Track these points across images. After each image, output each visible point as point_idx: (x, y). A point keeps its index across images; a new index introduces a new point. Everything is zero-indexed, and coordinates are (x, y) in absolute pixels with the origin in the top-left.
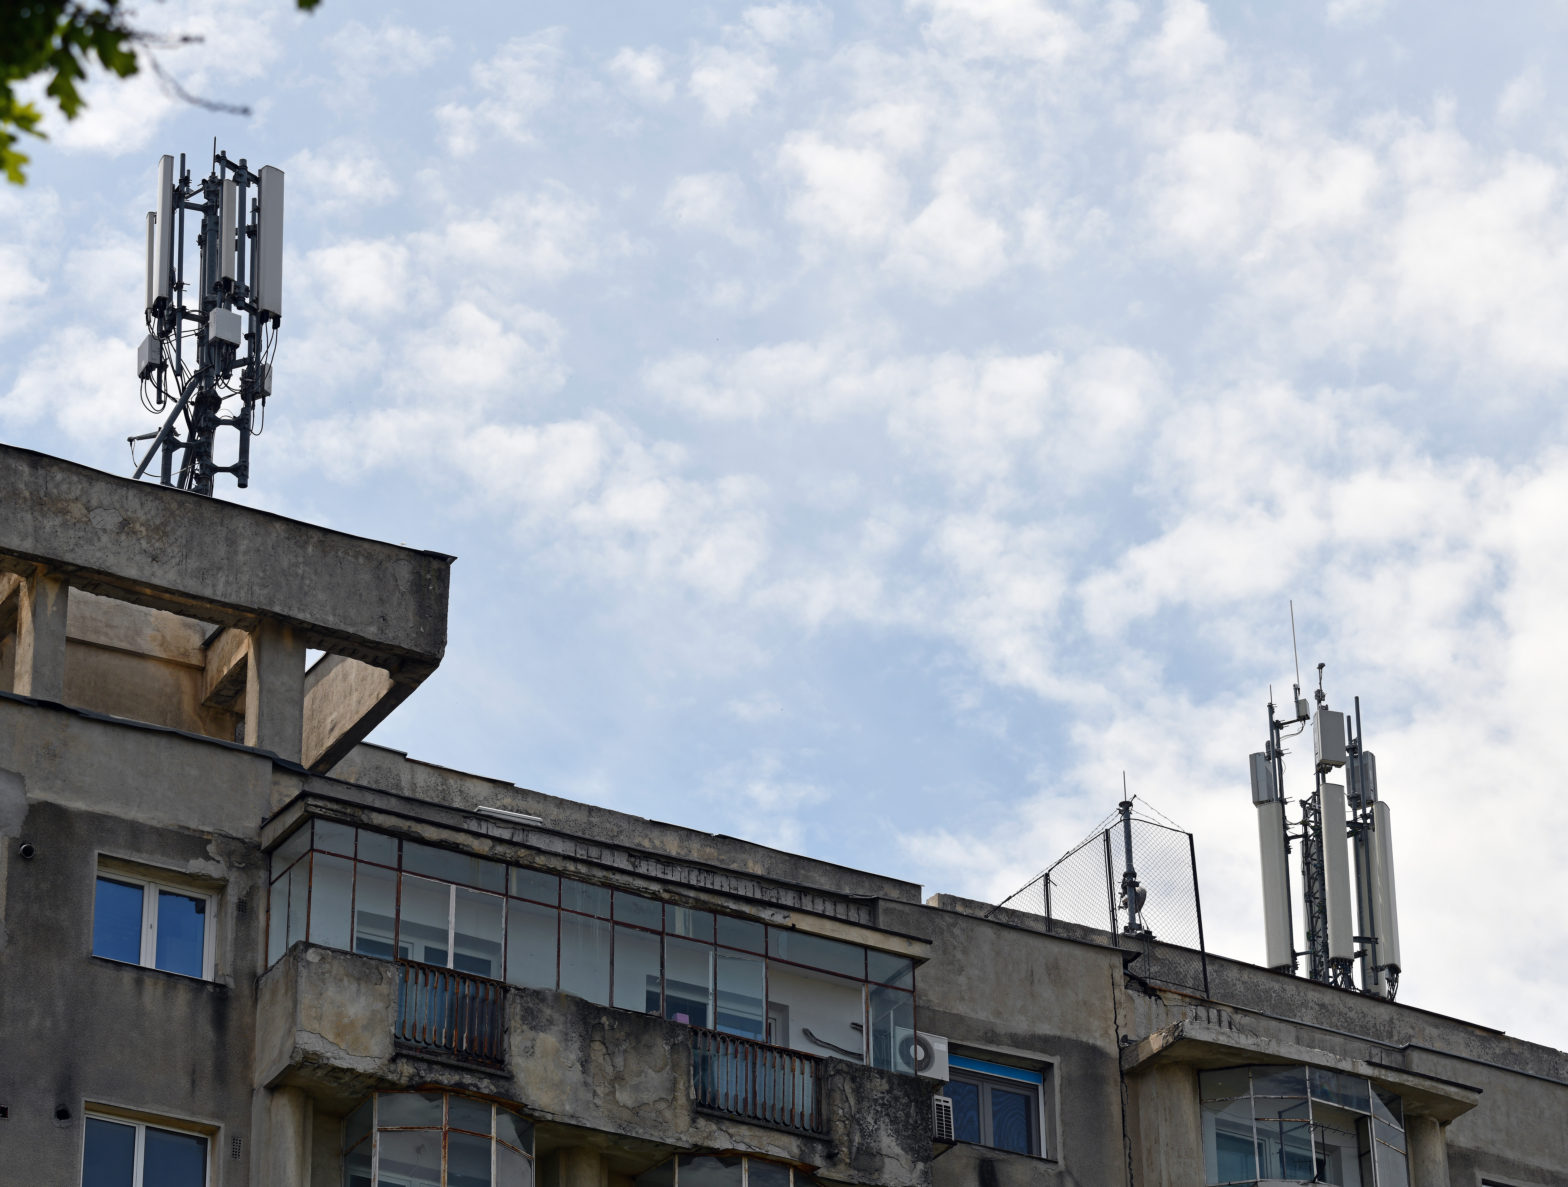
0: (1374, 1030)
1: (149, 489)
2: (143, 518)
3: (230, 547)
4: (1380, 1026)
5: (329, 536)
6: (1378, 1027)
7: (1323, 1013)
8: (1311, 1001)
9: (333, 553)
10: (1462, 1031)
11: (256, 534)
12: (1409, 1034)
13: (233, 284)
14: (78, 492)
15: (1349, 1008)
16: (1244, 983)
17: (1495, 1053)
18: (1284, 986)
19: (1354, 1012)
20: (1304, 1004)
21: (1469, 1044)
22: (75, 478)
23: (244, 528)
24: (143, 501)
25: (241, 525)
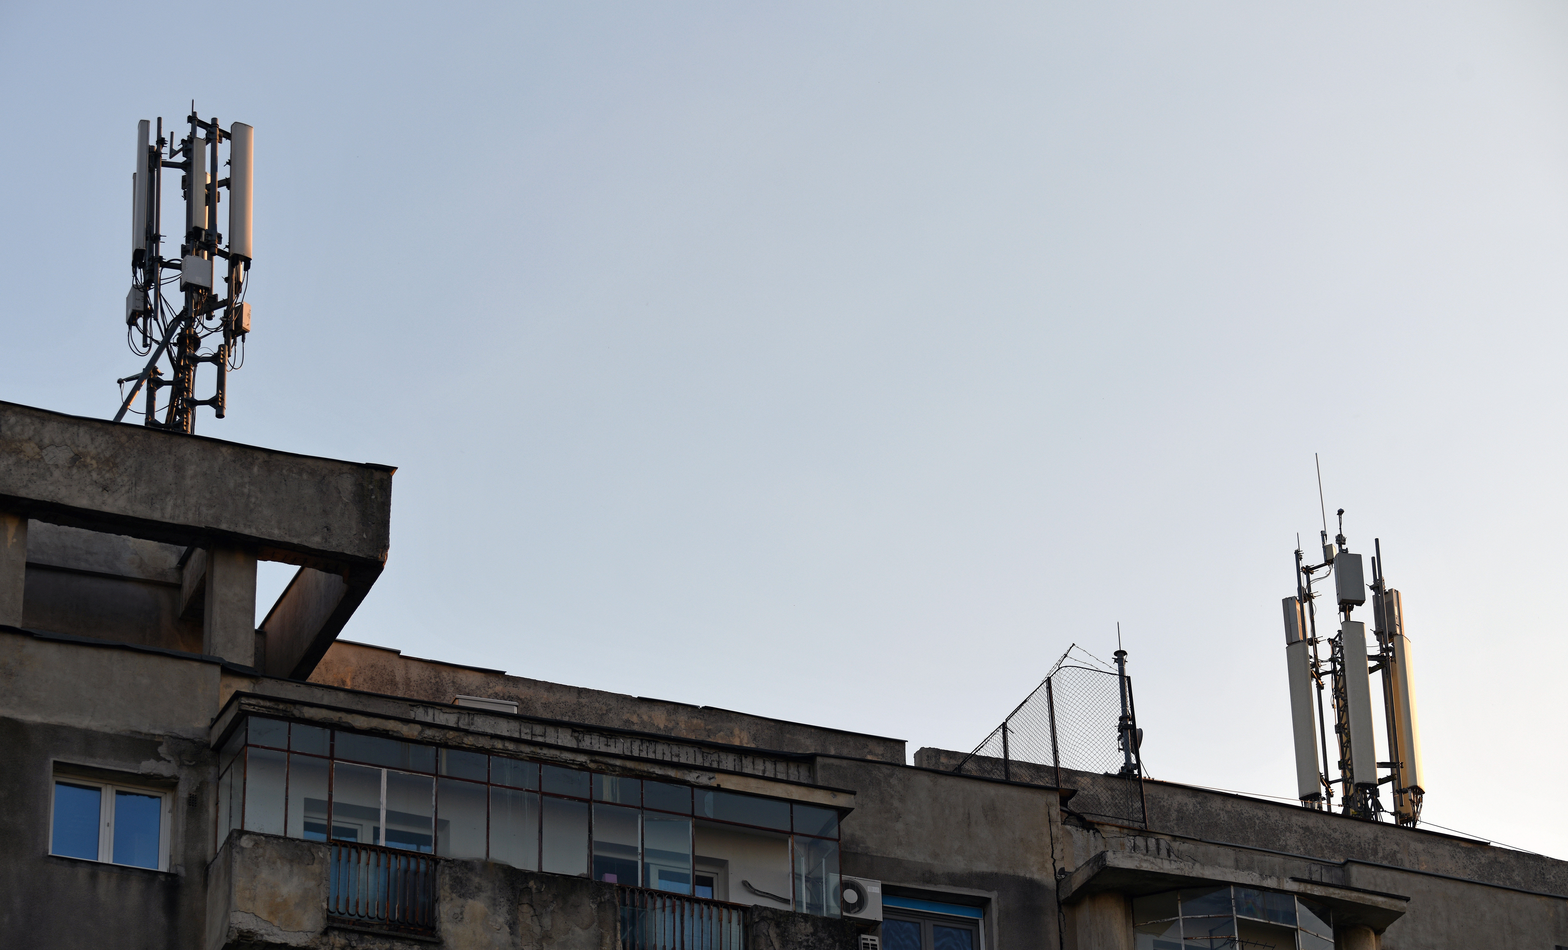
0: (1358, 848)
1: (99, 425)
2: (93, 452)
3: (178, 473)
4: (1365, 845)
5: (274, 456)
6: (1363, 845)
7: (1307, 835)
8: (1294, 825)
9: (278, 472)
10: (1448, 844)
11: (204, 459)
12: (1394, 850)
13: (204, 232)
14: (31, 433)
15: (1333, 829)
16: (1227, 812)
17: (1481, 863)
18: (1268, 813)
19: (1338, 833)
20: (1289, 828)
21: (1455, 855)
22: (28, 420)
23: (191, 454)
24: (94, 436)
25: (189, 452)
